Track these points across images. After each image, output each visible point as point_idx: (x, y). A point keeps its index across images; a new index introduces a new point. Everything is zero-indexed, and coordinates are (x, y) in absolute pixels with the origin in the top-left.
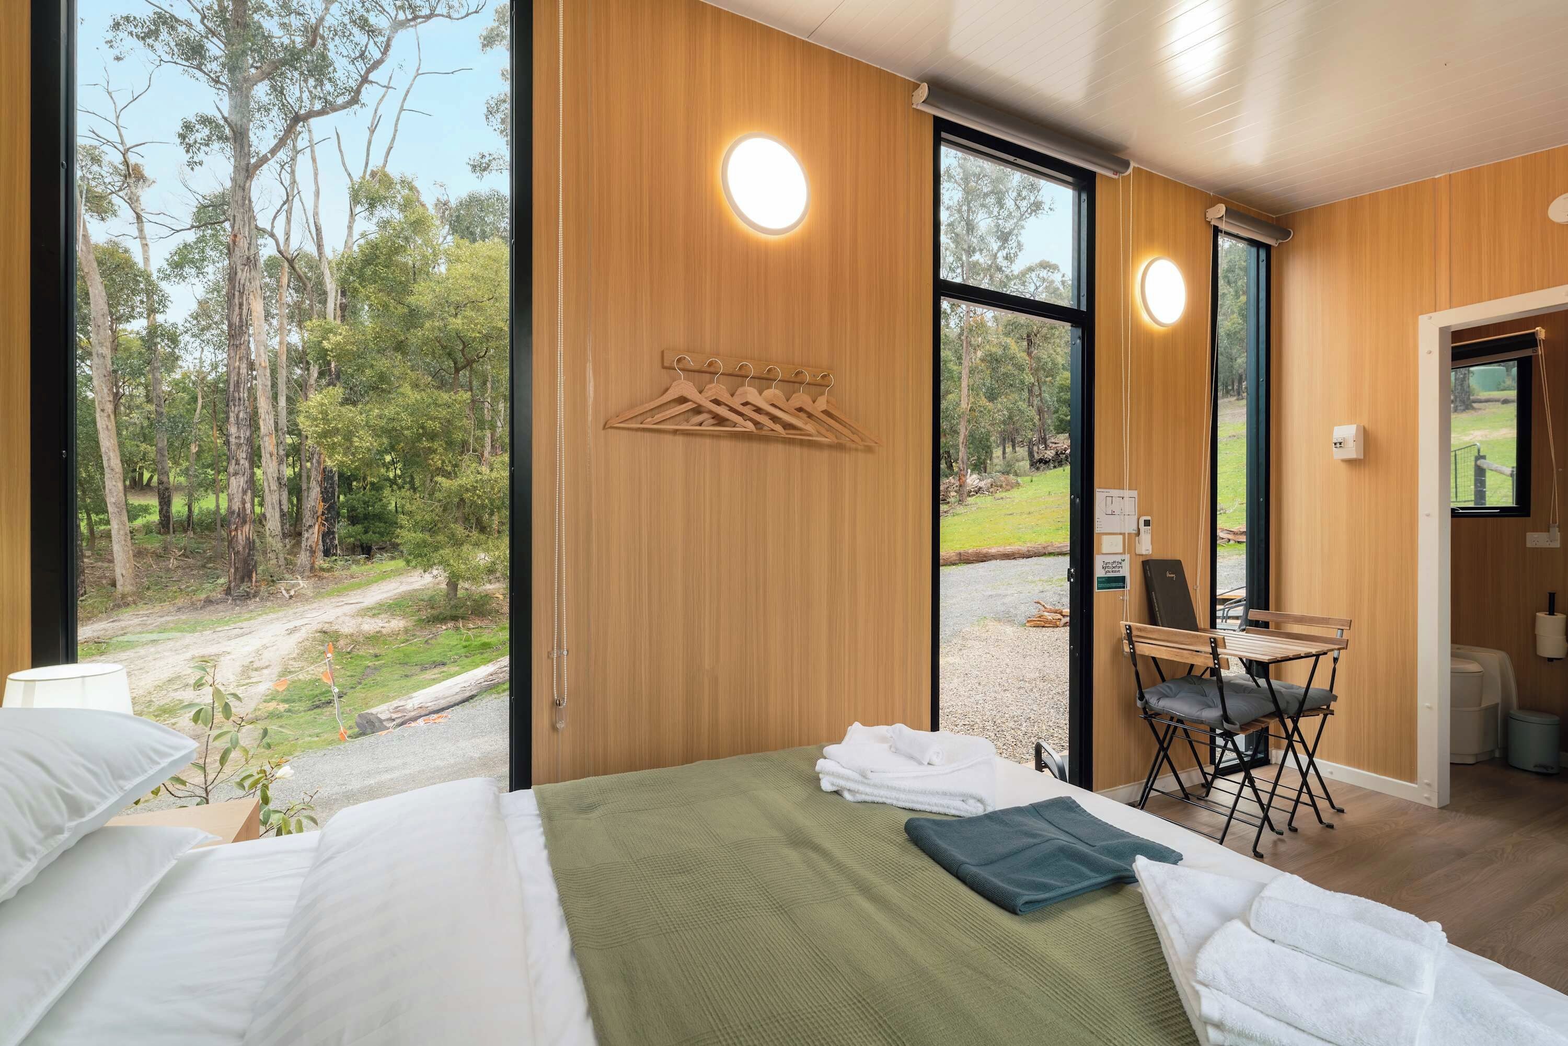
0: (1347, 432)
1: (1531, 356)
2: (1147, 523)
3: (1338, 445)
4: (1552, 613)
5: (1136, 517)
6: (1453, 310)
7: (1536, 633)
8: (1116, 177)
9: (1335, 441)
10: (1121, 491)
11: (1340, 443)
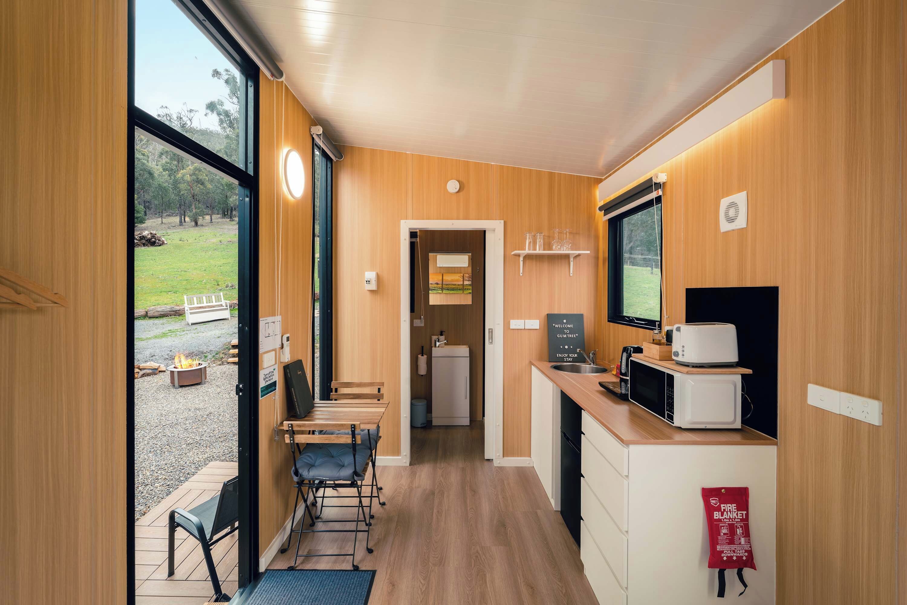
0: (371, 275)
1: (414, 242)
2: (288, 339)
3: (368, 282)
4: (422, 356)
5: (280, 335)
6: (413, 220)
7: (418, 364)
8: (272, 79)
9: (366, 280)
10: (273, 317)
11: (369, 281)
